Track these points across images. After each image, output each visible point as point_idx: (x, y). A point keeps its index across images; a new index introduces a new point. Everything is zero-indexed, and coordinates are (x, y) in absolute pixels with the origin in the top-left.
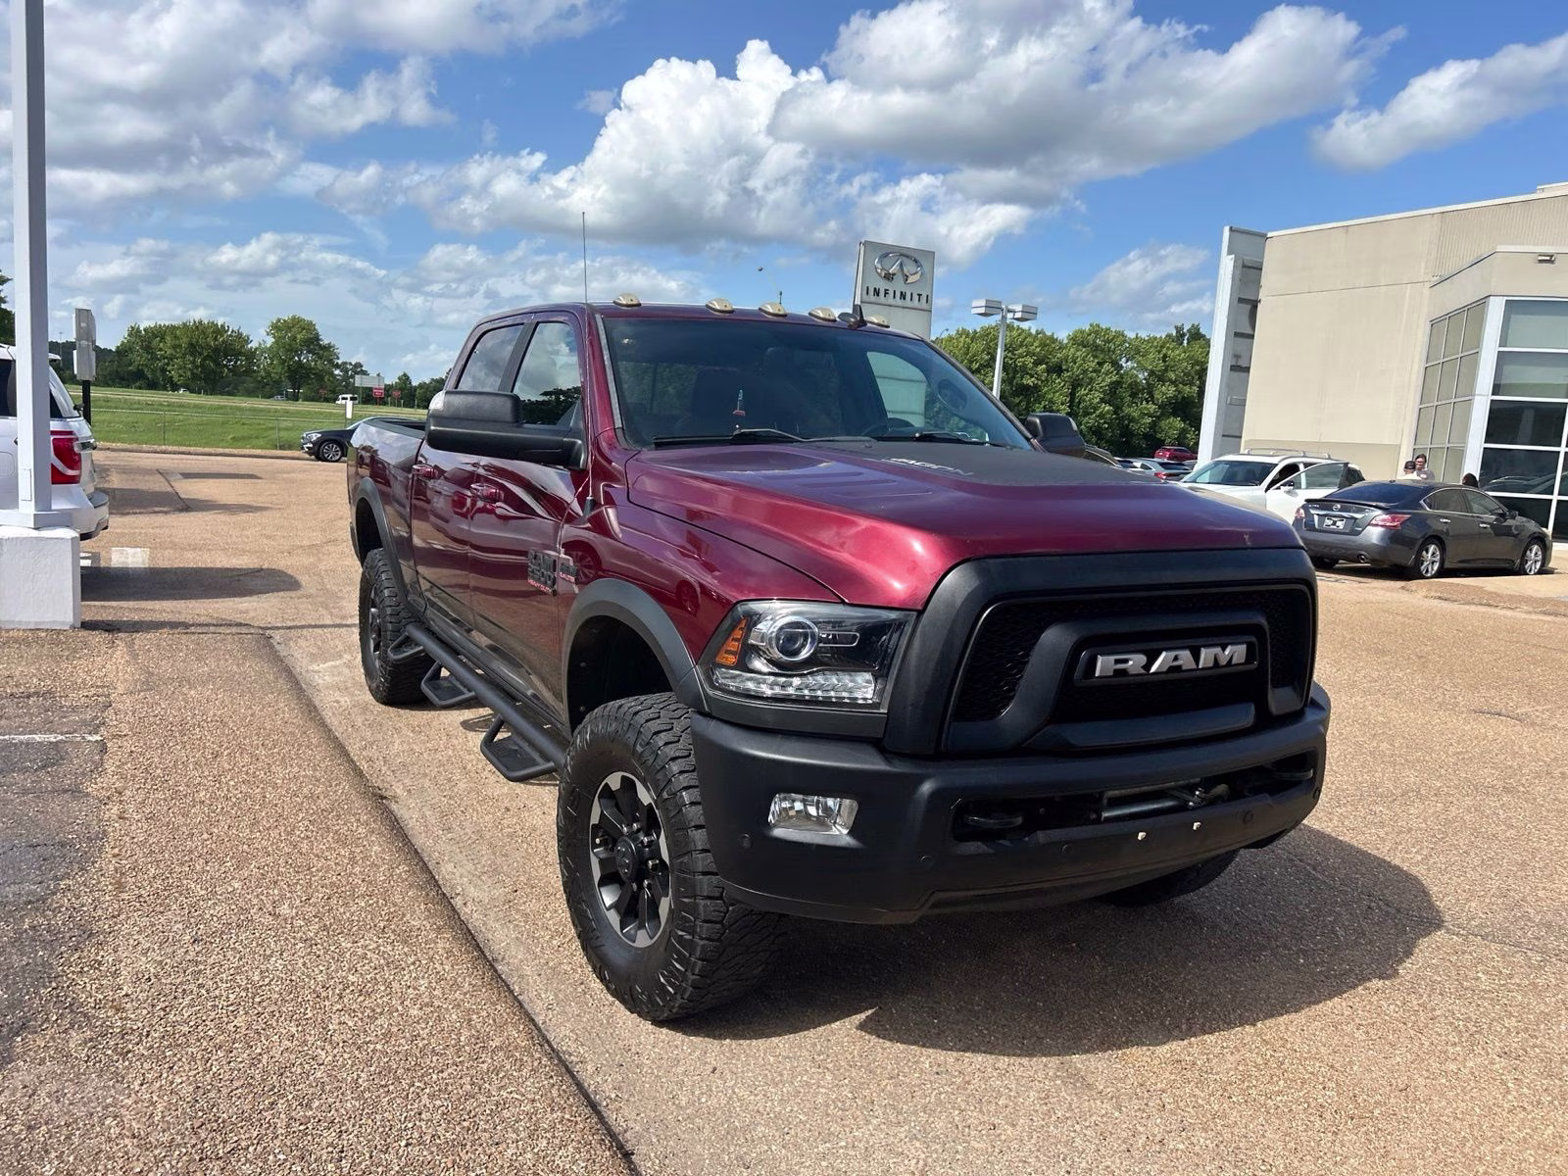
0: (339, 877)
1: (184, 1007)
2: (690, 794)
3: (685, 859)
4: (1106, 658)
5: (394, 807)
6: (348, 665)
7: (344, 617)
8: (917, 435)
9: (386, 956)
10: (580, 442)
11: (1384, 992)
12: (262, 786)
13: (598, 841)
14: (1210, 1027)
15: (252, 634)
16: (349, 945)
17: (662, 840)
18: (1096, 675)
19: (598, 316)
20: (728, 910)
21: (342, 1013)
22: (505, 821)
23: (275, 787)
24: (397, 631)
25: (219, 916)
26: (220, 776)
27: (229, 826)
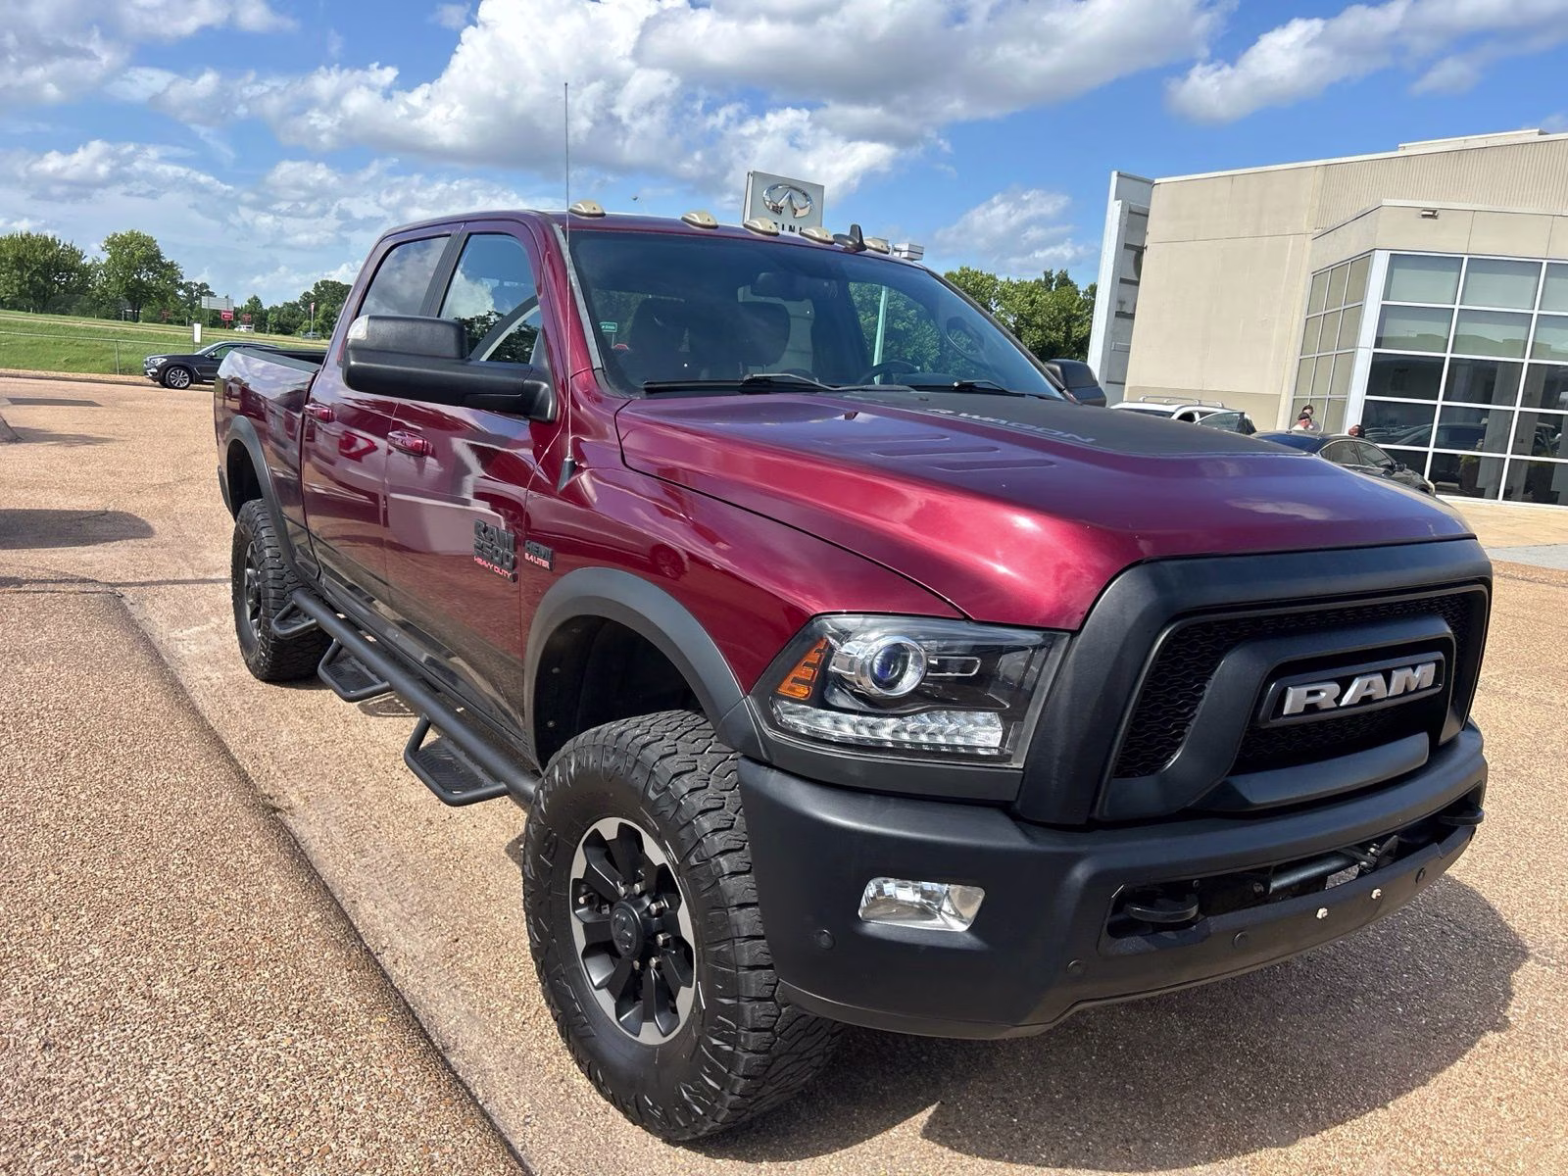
0: (232, 934)
1: (35, 1161)
2: (729, 861)
3: (724, 947)
4: (1297, 689)
5: (290, 821)
6: (217, 631)
7: (207, 571)
8: (956, 384)
9: (305, 1057)
10: (545, 385)
11: (1505, 1050)
12: (122, 799)
13: (582, 900)
14: (1338, 1114)
15: (99, 592)
16: (255, 1042)
17: (683, 914)
18: (1285, 713)
19: (557, 228)
20: (781, 1014)
21: (256, 1159)
22: (429, 838)
23: (139, 800)
24: (281, 599)
25: (75, 1002)
26: (67, 786)
27: (83, 862)
